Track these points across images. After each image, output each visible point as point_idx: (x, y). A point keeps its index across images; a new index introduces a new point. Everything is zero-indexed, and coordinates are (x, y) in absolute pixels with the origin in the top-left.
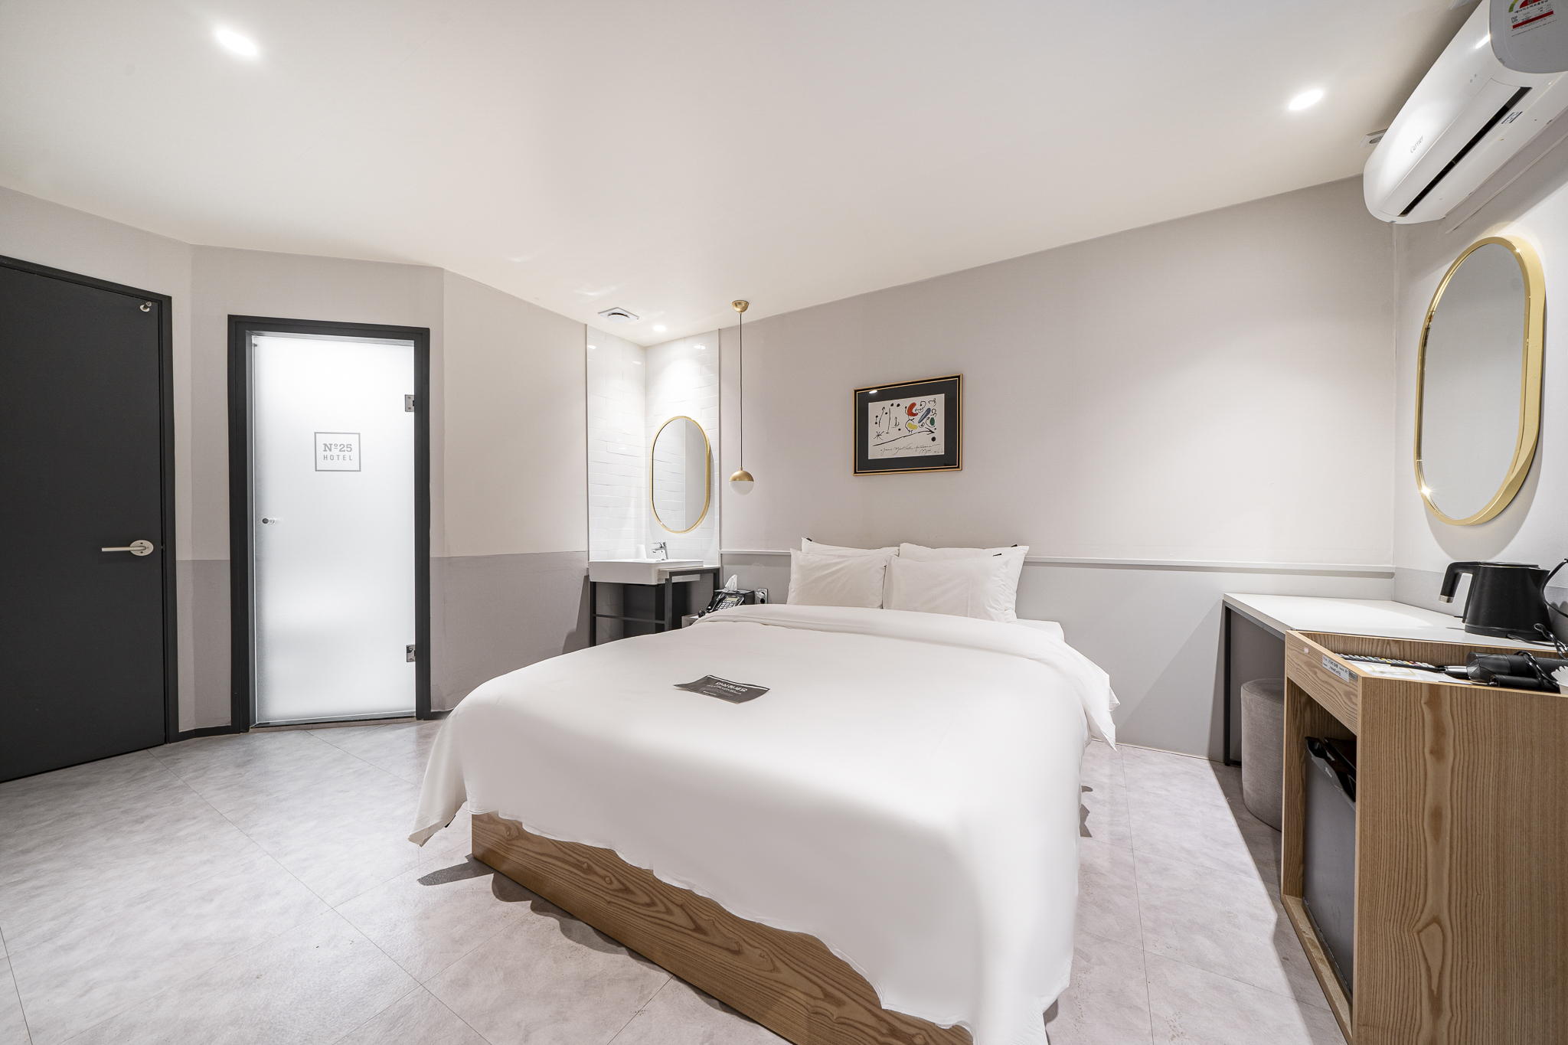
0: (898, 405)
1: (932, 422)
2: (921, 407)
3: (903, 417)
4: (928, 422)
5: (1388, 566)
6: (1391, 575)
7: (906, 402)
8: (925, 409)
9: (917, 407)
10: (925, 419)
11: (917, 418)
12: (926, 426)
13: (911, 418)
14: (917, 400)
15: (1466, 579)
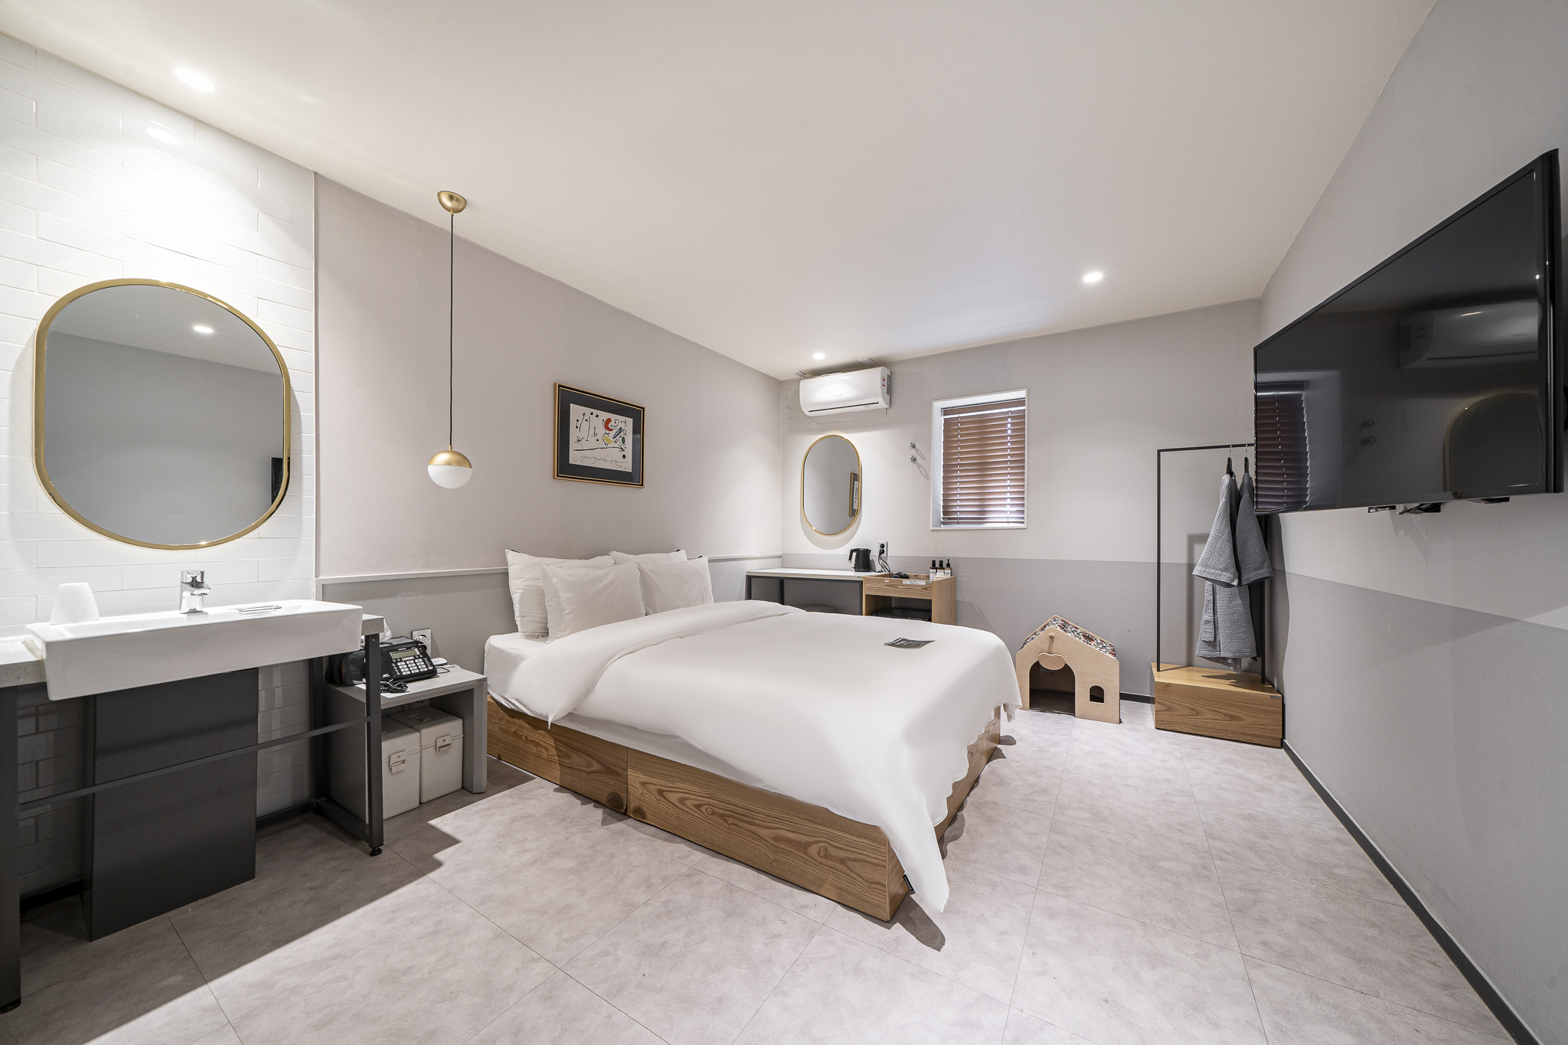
0: (597, 416)
1: (623, 441)
2: (616, 425)
3: (601, 430)
4: (621, 439)
5: (780, 553)
6: (781, 557)
7: (605, 415)
8: (618, 428)
9: (612, 423)
10: (618, 437)
11: (612, 433)
12: (618, 443)
13: (608, 432)
14: (613, 416)
15: (854, 554)
